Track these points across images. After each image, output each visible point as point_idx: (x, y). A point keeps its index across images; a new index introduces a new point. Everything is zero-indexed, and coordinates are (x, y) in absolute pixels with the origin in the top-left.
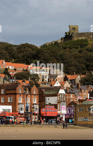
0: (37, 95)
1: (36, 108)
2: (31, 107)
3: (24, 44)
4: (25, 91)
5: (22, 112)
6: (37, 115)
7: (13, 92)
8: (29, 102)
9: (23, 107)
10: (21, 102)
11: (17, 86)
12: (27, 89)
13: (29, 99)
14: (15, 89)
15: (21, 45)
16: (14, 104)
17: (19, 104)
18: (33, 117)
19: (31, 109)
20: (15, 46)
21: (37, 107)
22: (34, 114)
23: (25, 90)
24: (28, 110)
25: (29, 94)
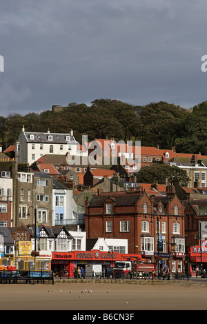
0: (182, 217)
1: (180, 245)
2: (168, 243)
3: (156, 105)
4: (155, 209)
5: (150, 253)
6: (180, 259)
7: (131, 210)
8: (165, 232)
9: (152, 242)
10: (147, 231)
11: (138, 198)
12: (160, 204)
13: (164, 225)
14: (134, 205)
15: (149, 106)
16: (133, 236)
17: (143, 236)
18: (174, 263)
19: (169, 248)
20: (137, 108)
21: (182, 242)
22: (175, 258)
23: (156, 206)
24: (162, 250)
25: (165, 216)
